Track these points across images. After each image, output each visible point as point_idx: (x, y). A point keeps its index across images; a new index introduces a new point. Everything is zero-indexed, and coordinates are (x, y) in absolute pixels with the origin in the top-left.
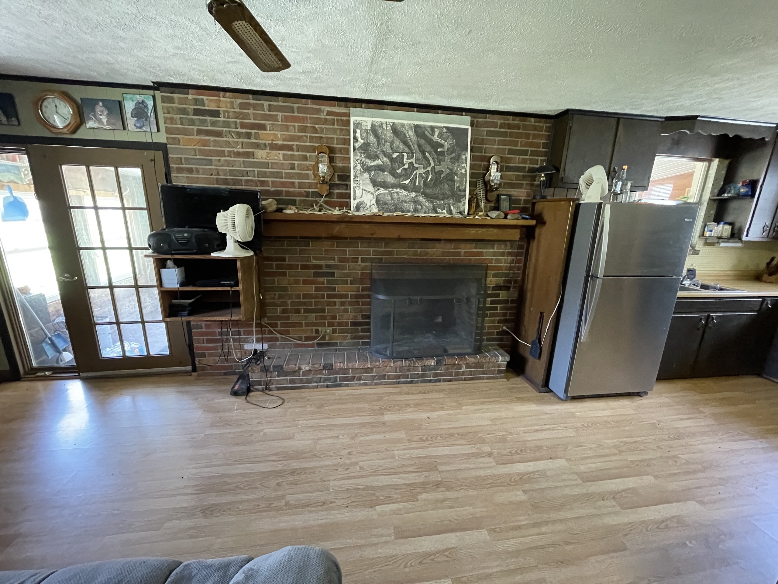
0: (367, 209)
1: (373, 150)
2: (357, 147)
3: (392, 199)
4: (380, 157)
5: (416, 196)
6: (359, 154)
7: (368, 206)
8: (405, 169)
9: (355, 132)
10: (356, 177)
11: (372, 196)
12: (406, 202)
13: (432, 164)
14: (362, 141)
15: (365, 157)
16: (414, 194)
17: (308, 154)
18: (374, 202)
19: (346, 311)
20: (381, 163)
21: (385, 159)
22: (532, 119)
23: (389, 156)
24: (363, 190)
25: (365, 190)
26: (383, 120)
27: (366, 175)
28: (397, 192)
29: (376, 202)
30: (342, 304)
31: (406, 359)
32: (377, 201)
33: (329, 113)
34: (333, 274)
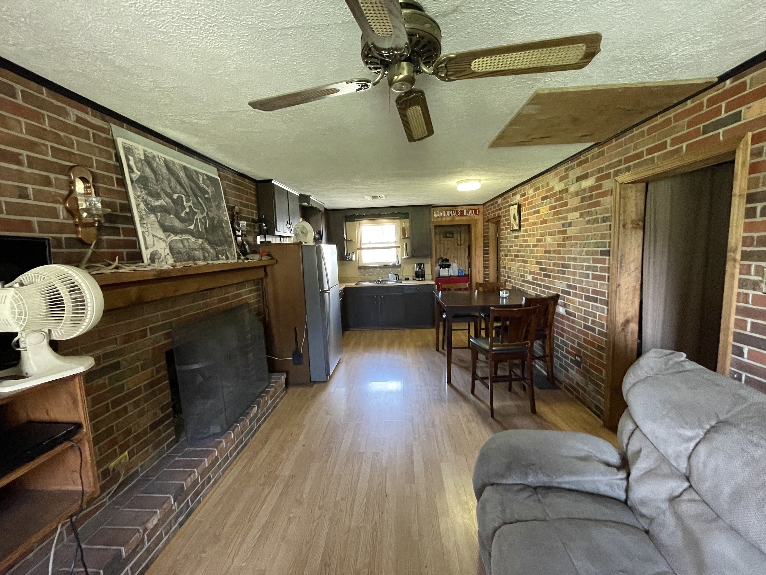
0: (162, 261)
1: (152, 185)
2: (135, 179)
3: (184, 246)
4: (162, 196)
5: (202, 243)
6: (139, 189)
7: (163, 256)
8: (186, 213)
9: (128, 160)
10: (141, 218)
11: (164, 244)
12: (196, 251)
13: (206, 210)
14: (139, 173)
15: (146, 194)
16: (200, 241)
17: (52, 176)
18: (168, 251)
19: (141, 414)
20: (165, 204)
21: (167, 199)
23: (170, 196)
24: (154, 236)
25: (156, 237)
26: (161, 155)
27: (152, 217)
28: (186, 239)
29: (171, 252)
30: (136, 404)
32: (171, 249)
33: (79, 120)
34: (117, 366)
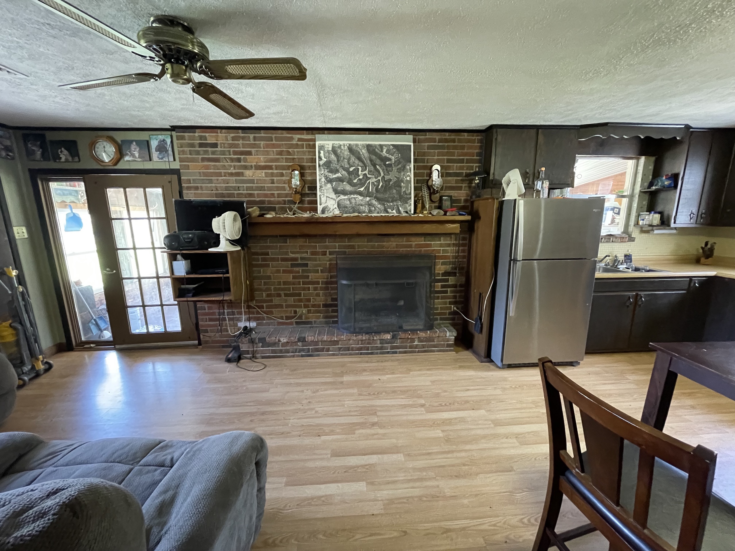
0: (331, 212)
1: (334, 165)
2: (321, 164)
3: (351, 203)
4: (340, 171)
5: (370, 200)
6: (323, 170)
7: (331, 209)
8: (359, 179)
9: (319, 153)
10: (321, 187)
11: (334, 201)
12: (362, 205)
13: (382, 174)
14: (326, 160)
15: (328, 172)
16: (368, 199)
17: (284, 172)
18: (336, 206)
19: (318, 295)
20: (341, 176)
21: (344, 172)
22: (466, 134)
23: (347, 170)
24: (327, 197)
25: (329, 197)
26: (341, 143)
27: (329, 185)
28: (354, 198)
29: (338, 206)
30: (315, 289)
31: (367, 333)
32: (339, 205)
33: (299, 140)
34: (306, 265)
